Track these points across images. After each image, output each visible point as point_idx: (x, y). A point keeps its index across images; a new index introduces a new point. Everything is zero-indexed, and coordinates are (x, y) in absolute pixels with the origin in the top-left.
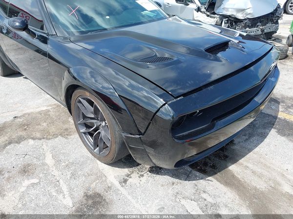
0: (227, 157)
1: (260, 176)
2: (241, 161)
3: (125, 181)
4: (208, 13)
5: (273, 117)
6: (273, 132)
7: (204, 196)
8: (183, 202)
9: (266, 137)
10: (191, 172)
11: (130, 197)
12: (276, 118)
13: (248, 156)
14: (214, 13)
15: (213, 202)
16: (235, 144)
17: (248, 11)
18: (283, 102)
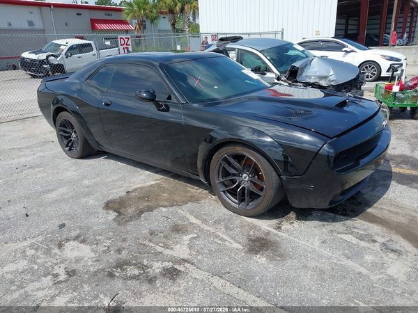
0: (360, 204)
1: (397, 213)
2: (375, 205)
3: (280, 228)
4: (290, 82)
5: (389, 172)
6: (393, 183)
7: (355, 230)
8: (339, 236)
9: (389, 187)
10: (335, 217)
11: (291, 238)
12: (391, 172)
13: (380, 201)
14: (297, 82)
15: (366, 233)
16: (364, 194)
17: (332, 78)
18: (392, 160)
